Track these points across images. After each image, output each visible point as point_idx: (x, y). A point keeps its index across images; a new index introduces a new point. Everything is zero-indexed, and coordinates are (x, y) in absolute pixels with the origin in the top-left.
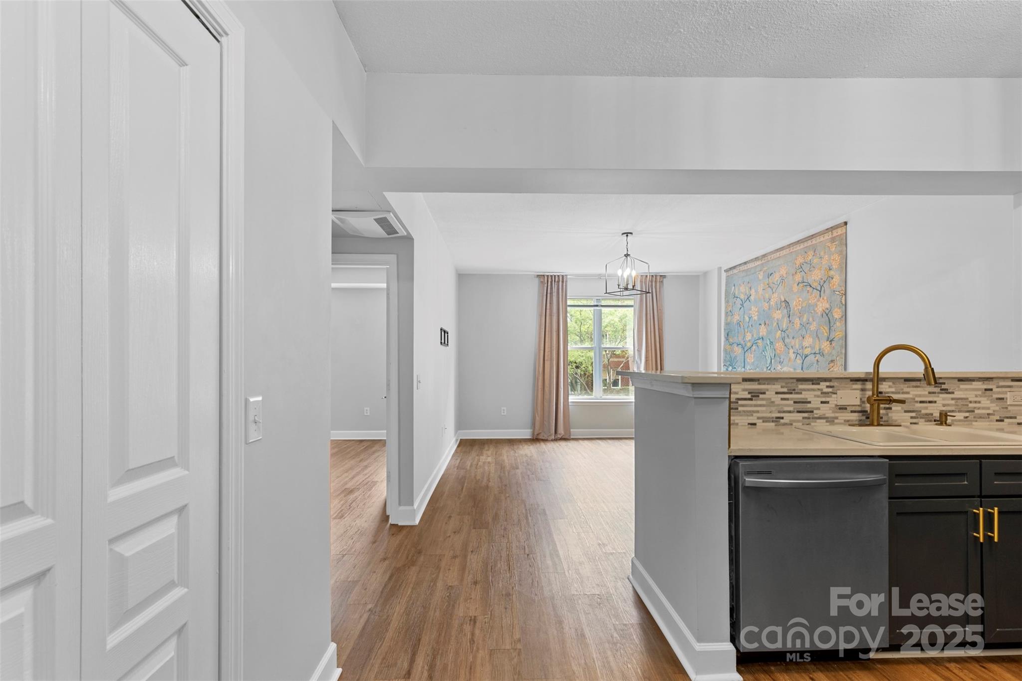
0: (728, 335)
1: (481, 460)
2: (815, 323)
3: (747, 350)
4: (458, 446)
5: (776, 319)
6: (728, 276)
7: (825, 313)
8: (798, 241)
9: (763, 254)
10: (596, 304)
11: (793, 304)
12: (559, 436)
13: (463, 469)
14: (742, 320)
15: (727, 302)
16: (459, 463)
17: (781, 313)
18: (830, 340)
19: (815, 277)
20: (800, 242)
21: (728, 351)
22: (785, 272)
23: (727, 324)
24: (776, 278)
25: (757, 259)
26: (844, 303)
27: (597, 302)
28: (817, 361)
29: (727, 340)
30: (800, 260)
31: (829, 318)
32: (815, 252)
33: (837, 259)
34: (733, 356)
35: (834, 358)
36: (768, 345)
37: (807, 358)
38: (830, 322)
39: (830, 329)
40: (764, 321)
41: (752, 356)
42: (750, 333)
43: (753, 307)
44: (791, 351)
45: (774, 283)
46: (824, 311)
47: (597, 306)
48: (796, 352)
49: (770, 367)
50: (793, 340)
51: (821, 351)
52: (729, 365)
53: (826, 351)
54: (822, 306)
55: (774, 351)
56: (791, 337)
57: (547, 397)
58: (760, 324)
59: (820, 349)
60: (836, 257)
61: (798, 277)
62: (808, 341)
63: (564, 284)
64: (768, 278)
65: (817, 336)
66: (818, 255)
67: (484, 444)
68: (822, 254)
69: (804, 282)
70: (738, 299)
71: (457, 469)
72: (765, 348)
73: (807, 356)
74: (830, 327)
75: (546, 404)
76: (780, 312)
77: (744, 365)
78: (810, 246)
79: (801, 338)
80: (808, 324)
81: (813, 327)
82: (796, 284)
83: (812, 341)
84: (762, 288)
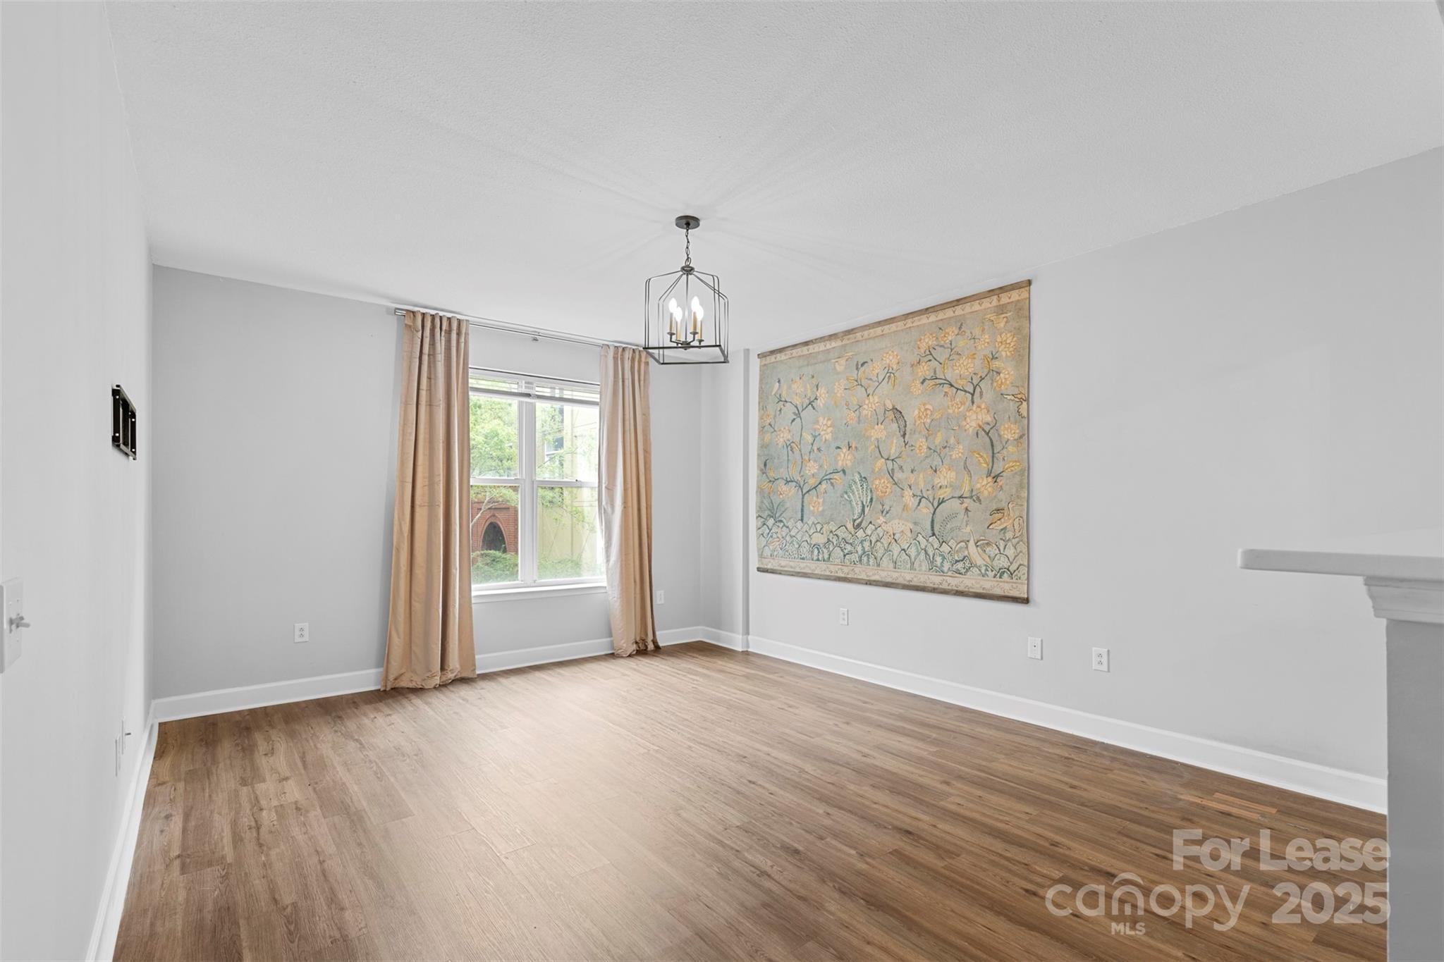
0: (765, 465)
1: (263, 803)
2: (961, 447)
3: (808, 492)
4: (160, 754)
5: (873, 439)
6: (765, 365)
7: (983, 430)
8: (927, 309)
9: (847, 329)
10: (524, 390)
11: (911, 415)
12: (451, 676)
13: (210, 864)
14: (797, 439)
15: (763, 407)
16: (184, 830)
17: (884, 429)
18: (993, 475)
19: (961, 370)
20: (930, 310)
21: (767, 491)
22: (895, 361)
23: (763, 446)
24: (876, 369)
25: (832, 337)
26: (1025, 414)
27: (526, 387)
28: (967, 509)
29: (763, 473)
30: (928, 341)
31: (991, 440)
32: (960, 328)
33: (1008, 341)
34: (776, 500)
35: (1004, 505)
36: (855, 483)
37: (943, 504)
38: (992, 446)
39: (993, 457)
40: (847, 441)
41: (821, 500)
42: (815, 461)
43: (821, 419)
44: (908, 493)
45: (871, 379)
46: (980, 427)
47: (528, 395)
48: (919, 493)
49: (860, 520)
50: (912, 475)
51: (974, 494)
52: (769, 515)
53: (986, 493)
54: (976, 418)
55: (869, 494)
56: (907, 468)
57: (419, 587)
58: (838, 448)
59: (972, 490)
60: (1009, 338)
61: (925, 370)
62: (946, 477)
63: (462, 340)
64: (857, 369)
65: (965, 467)
66: (968, 333)
67: (248, 729)
68: (977, 332)
69: (937, 379)
70: (788, 404)
71: (184, 869)
72: (850, 487)
73: (942, 502)
74: (993, 453)
75: (418, 606)
76: (882, 427)
77: (802, 516)
78: (950, 318)
79: (930, 471)
80: (945, 447)
81: (958, 453)
82: (918, 382)
83: (954, 477)
84: (843, 387)
